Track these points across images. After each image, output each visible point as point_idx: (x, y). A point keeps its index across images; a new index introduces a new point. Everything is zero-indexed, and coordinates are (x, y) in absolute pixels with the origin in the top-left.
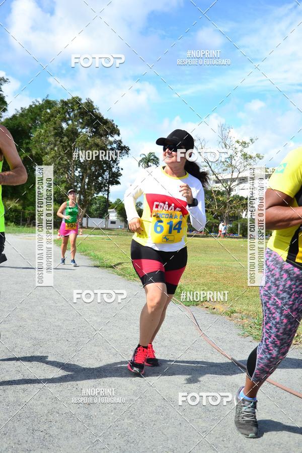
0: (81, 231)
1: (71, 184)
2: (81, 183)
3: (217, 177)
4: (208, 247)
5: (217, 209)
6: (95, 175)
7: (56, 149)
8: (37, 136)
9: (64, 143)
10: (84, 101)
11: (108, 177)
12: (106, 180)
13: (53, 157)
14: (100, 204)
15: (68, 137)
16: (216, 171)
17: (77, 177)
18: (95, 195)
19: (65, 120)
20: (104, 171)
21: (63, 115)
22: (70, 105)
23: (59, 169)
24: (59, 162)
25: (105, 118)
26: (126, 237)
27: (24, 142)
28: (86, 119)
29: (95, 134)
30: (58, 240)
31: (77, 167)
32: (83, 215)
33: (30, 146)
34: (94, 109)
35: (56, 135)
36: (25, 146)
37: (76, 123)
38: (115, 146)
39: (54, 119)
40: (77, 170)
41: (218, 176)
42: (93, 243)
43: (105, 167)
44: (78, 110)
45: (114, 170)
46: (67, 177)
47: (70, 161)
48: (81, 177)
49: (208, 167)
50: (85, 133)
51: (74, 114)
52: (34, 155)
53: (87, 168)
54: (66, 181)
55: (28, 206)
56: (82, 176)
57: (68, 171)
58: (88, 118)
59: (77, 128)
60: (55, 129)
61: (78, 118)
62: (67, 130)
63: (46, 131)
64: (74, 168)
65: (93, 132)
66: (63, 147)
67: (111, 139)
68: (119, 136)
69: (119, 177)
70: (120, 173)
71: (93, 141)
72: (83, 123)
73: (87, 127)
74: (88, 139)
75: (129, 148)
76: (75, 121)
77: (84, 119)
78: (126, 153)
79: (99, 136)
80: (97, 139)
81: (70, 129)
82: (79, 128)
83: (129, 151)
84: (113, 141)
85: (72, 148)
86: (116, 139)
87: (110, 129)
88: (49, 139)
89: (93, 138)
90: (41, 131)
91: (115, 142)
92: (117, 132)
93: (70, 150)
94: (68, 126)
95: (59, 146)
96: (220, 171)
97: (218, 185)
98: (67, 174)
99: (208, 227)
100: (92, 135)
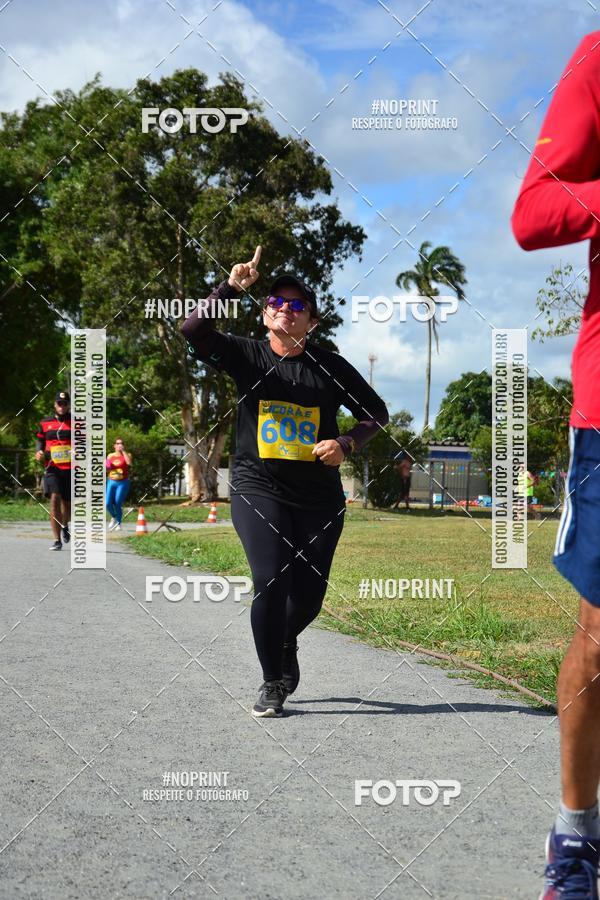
0: (213, 509)
1: (177, 356)
7: (125, 243)
8: (62, 203)
9: (151, 223)
10: (212, 83)
13: (114, 271)
15: (162, 202)
22: (168, 98)
25: (280, 138)
26: (360, 525)
29: (250, 189)
30: (139, 537)
32: (218, 459)
33: (42, 237)
35: (125, 197)
36: (25, 238)
37: (190, 157)
38: (315, 226)
39: (117, 146)
46: (161, 333)
50: (216, 187)
52: (57, 265)
54: (161, 348)
59: (194, 172)
60: (120, 177)
62: (159, 179)
63: (89, 184)
65: (245, 183)
66: (149, 235)
67: (301, 202)
68: (328, 192)
69: (333, 330)
70: (335, 316)
71: (244, 212)
72: (212, 154)
73: (223, 169)
74: (228, 209)
75: (361, 231)
76: (184, 149)
77: (213, 142)
78: (353, 248)
79: (263, 196)
80: (256, 207)
81: (168, 178)
82: (198, 174)
83: (362, 242)
84: (310, 210)
85: (178, 238)
86: (318, 205)
87: (300, 171)
88: (101, 212)
89: (243, 202)
90: (72, 188)
91: (317, 213)
92: (322, 181)
93: (169, 246)
94: (162, 168)
95: (135, 232)
98: (163, 323)
100: (239, 192)
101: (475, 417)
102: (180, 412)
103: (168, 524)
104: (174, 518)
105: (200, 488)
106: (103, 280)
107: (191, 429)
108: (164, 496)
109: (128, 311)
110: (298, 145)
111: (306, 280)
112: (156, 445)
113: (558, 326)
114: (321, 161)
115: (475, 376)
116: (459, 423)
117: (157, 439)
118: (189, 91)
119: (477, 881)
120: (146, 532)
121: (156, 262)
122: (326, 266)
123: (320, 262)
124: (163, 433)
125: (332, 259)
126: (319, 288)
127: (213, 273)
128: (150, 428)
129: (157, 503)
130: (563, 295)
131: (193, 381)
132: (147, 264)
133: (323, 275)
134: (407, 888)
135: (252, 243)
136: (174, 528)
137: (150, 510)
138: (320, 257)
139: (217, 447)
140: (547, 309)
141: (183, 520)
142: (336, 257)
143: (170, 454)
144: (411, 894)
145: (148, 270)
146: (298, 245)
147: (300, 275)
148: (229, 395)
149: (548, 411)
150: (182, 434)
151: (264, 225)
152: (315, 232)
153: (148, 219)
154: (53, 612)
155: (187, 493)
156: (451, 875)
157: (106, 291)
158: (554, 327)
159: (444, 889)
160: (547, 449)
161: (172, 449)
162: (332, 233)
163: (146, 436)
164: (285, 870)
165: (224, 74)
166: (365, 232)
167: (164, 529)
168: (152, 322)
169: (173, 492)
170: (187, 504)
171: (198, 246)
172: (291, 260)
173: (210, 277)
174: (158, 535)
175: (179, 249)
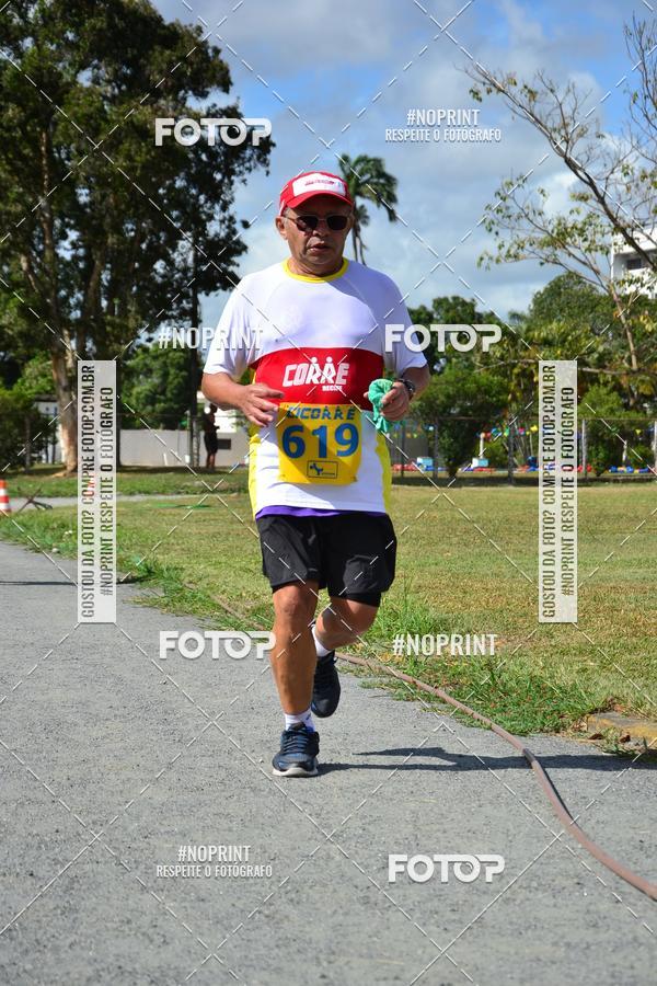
1: (45, 294)
2: (84, 288)
3: (630, 241)
5: (635, 367)
6: (139, 255)
9: (9, 129)
11: (190, 260)
12: (185, 270)
14: (165, 375)
15: (19, 104)
16: (627, 215)
17: (67, 264)
19: (9, 35)
20: (174, 237)
25: (167, 21)
28: (93, 28)
29: (129, 88)
31: (65, 226)
37: (53, 48)
40: (65, 237)
41: (636, 234)
43: (177, 219)
45: (214, 228)
46: (24, 265)
47: (37, 201)
48: (81, 265)
49: (593, 203)
50: (87, 84)
51: (42, 11)
53: (106, 228)
54: (25, 284)
56: (88, 258)
57: (29, 241)
58: (100, 23)
59: (59, 66)
61: (60, 25)
62: (18, 74)
64: (52, 227)
65: (125, 79)
67: (193, 103)
68: (226, 90)
69: (235, 259)
70: (238, 242)
71: (123, 115)
72: (81, 44)
73: (96, 62)
74: (101, 110)
76: (46, 37)
77: (82, 29)
78: (259, 158)
79: (147, 96)
80: (137, 108)
82: (64, 68)
83: (269, 152)
84: (203, 112)
85: (43, 149)
86: (215, 105)
87: (191, 64)
89: (122, 103)
91: (213, 114)
92: (218, 75)
93: (32, 159)
94: (19, 61)
96: (643, 213)
97: (636, 273)
98: (28, 254)
99: (604, 441)
100: (116, 91)
102: (50, 362)
103: (36, 499)
104: (46, 491)
107: (65, 382)
108: (32, 464)
110: (187, 31)
111: (202, 198)
112: (22, 402)
113: (509, 251)
114: (217, 51)
117: (23, 396)
119: (374, 942)
120: (9, 511)
121: (17, 179)
122: (226, 181)
123: (218, 176)
124: (31, 388)
125: (233, 172)
126: (217, 207)
127: (87, 191)
128: (15, 382)
129: (24, 473)
130: (515, 211)
131: (66, 323)
132: (6, 180)
133: (222, 192)
134: (289, 953)
135: (133, 153)
136: (44, 505)
137: (14, 484)
138: (219, 170)
140: (495, 228)
141: (56, 495)
142: (237, 169)
143: (39, 414)
144: (293, 960)
145: (6, 189)
146: (191, 156)
147: (194, 191)
148: (110, 341)
149: (498, 354)
150: (53, 388)
153: (5, 124)
155: (63, 460)
156: (344, 936)
158: (504, 251)
159: (333, 953)
160: (499, 401)
161: (42, 407)
163: (9, 392)
164: (144, 934)
166: (273, 140)
167: (31, 506)
168: (13, 252)
169: (45, 461)
170: (60, 474)
171: (69, 159)
172: (182, 174)
173: (83, 196)
174: (23, 515)
175: (44, 162)
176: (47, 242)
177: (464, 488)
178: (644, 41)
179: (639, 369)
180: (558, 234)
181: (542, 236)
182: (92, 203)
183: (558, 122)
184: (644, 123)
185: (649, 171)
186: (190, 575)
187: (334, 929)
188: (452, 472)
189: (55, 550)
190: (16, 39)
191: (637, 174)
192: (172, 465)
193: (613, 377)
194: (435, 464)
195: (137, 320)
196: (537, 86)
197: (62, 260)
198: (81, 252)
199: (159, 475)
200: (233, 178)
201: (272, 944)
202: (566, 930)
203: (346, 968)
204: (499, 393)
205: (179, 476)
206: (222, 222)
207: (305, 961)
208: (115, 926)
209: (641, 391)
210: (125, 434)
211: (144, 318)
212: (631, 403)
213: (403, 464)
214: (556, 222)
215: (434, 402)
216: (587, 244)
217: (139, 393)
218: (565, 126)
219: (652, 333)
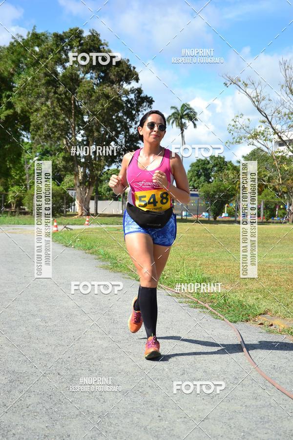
0: (87, 219)
3: (280, 137)
4: (268, 237)
6: (105, 140)
7: (49, 103)
8: (21, 86)
9: (60, 95)
10: (86, 34)
11: (124, 142)
12: (122, 145)
13: (44, 116)
15: (65, 86)
16: (278, 127)
17: (80, 142)
18: (106, 168)
19: (61, 62)
20: (118, 133)
21: (58, 55)
22: (67, 40)
23: (54, 133)
24: (54, 123)
27: (4, 95)
29: (103, 81)
30: (54, 233)
31: (80, 129)
32: (90, 197)
33: (11, 99)
34: (102, 45)
35: (48, 83)
36: (5, 100)
37: (77, 66)
38: (132, 96)
39: (45, 62)
40: (79, 132)
41: (282, 135)
42: (104, 236)
43: (119, 127)
44: (78, 47)
45: (132, 131)
46: (65, 143)
47: (69, 120)
48: (85, 143)
49: (267, 123)
50: (89, 79)
52: (19, 112)
53: (94, 130)
54: (65, 149)
55: (12, 186)
56: (87, 140)
57: (66, 134)
59: (79, 73)
60: (46, 74)
62: (63, 76)
63: (33, 78)
64: (75, 129)
65: (102, 77)
66: (59, 100)
68: (137, 82)
71: (100, 90)
73: (91, 71)
74: (93, 89)
75: (152, 99)
78: (148, 106)
79: (109, 83)
80: (105, 88)
81: (68, 75)
83: (152, 104)
84: (129, 90)
85: (72, 102)
86: (133, 87)
87: (125, 73)
88: (38, 90)
89: (100, 86)
90: (26, 79)
91: (133, 91)
92: (135, 77)
93: (68, 105)
94: (64, 71)
95: (53, 99)
96: (285, 127)
97: (282, 148)
98: (66, 139)
99: (269, 209)
100: (99, 82)
101: (202, 178)
102: (73, 177)
103: (67, 226)
104: (70, 223)
105: (82, 210)
106: (40, 120)
107: (78, 184)
108: (66, 213)
109: (50, 133)
110: (124, 61)
111: (128, 120)
112: (63, 191)
114: (134, 68)
115: (202, 160)
116: (195, 181)
117: (63, 189)
118: (76, 37)
120: (57, 230)
121: (63, 112)
122: (137, 114)
123: (134, 112)
124: (66, 185)
125: (139, 111)
127: (87, 117)
128: (61, 183)
129: (63, 216)
130: (239, 126)
131: (79, 163)
132: (59, 113)
133: (135, 118)
136: (70, 229)
137: (59, 220)
138: (134, 110)
139: (90, 192)
140: (232, 132)
141: (74, 224)
142: (141, 110)
143: (69, 195)
145: (59, 116)
146: (124, 105)
149: (233, 177)
150: (74, 185)
151: (109, 96)
152: (132, 99)
153: (59, 93)
154: (13, 270)
155: (77, 211)
157: (41, 125)
158: (235, 140)
161: (70, 192)
162: (139, 100)
163: (58, 187)
165: (91, 30)
166: (153, 99)
167: (65, 229)
168: (61, 138)
169: (71, 211)
170: (76, 217)
171: (81, 105)
172: (121, 111)
173: (86, 119)
174: (62, 232)
175: (73, 106)
176: (73, 134)
177: (219, 225)
178: (286, 67)
179: (282, 183)
180: (254, 135)
181: (249, 135)
182: (89, 121)
183: (255, 95)
184: (286, 96)
185: (287, 113)
186: (120, 257)
187: (164, 398)
188: (215, 218)
189: (73, 246)
190: (63, 63)
191: (283, 114)
192: (116, 214)
193: (273, 186)
194: (209, 215)
195: (104, 162)
196: (248, 82)
197: (78, 141)
198: (85, 138)
199: (111, 218)
200: (139, 113)
201: (142, 403)
202: (246, 400)
203: (167, 413)
204: (232, 190)
205: (118, 218)
206: (135, 128)
207: (153, 410)
208: (87, 395)
209: (283, 190)
210: (99, 202)
211: (106, 162)
212: (280, 194)
213: (197, 215)
214: (253, 130)
215: (209, 193)
216: (264, 138)
217: (105, 187)
218: (257, 96)
219: (287, 170)
